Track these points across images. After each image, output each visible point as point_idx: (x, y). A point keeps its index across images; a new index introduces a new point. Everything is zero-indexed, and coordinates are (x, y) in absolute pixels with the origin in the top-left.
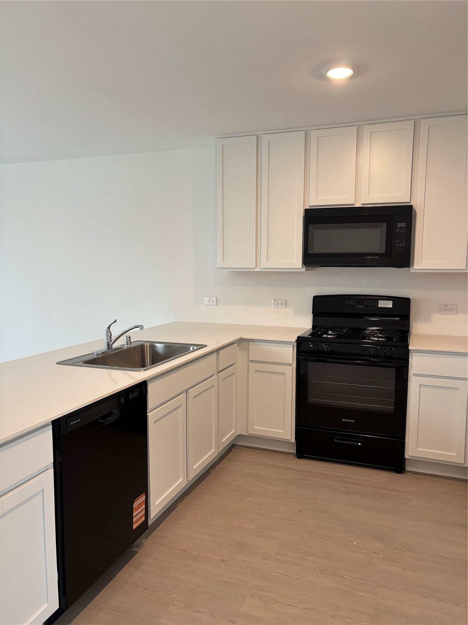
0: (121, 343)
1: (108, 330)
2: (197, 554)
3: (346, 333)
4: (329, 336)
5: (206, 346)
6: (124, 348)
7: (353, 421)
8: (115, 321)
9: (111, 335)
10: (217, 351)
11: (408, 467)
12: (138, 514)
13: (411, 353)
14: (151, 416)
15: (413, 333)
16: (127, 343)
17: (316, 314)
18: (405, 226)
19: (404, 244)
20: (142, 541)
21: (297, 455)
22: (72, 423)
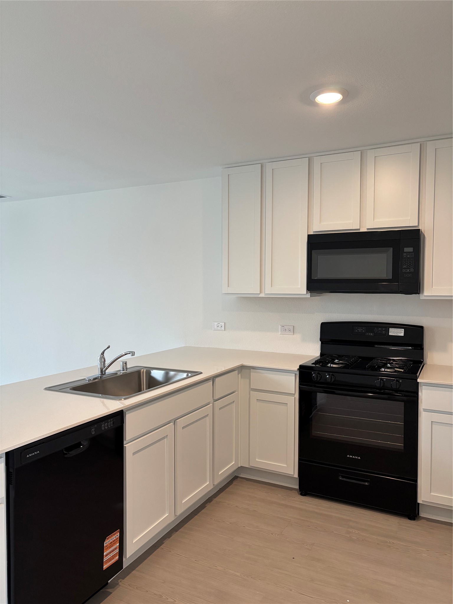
0: (115, 368)
1: (102, 356)
2: (172, 601)
3: (354, 361)
4: (334, 366)
5: (202, 373)
6: (119, 373)
7: (359, 458)
8: (109, 347)
9: (105, 360)
10: (213, 379)
11: (422, 513)
12: (110, 553)
13: (421, 386)
14: (129, 448)
15: (428, 363)
16: (123, 368)
17: (324, 342)
18: (412, 251)
19: (412, 270)
20: (119, 581)
21: (300, 491)
22: (29, 455)
